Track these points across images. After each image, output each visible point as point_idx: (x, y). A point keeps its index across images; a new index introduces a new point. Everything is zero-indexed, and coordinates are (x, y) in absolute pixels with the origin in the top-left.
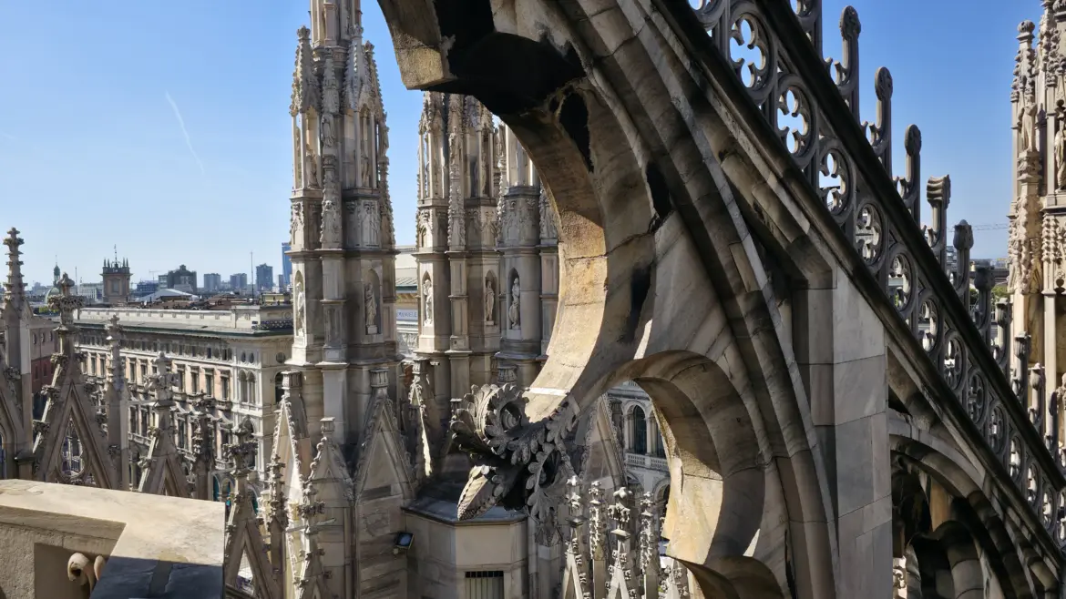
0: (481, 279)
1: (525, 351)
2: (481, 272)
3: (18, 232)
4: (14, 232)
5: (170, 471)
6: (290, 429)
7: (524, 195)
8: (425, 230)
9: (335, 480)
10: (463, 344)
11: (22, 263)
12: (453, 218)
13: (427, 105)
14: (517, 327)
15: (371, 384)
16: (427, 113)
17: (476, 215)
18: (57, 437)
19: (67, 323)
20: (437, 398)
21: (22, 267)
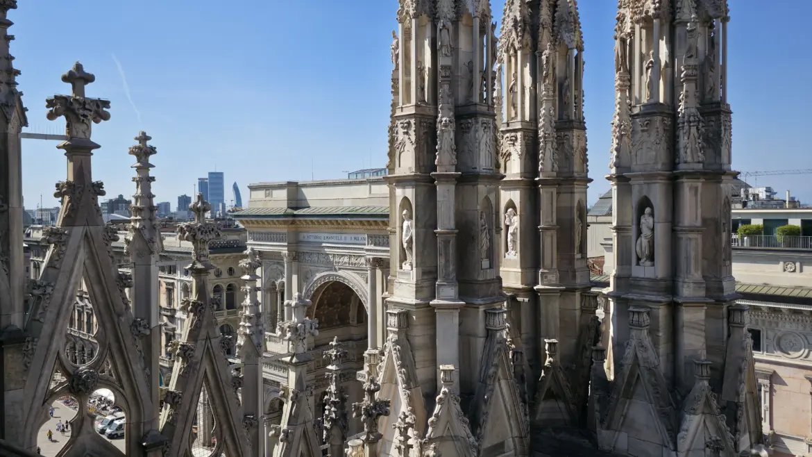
0: (572, 208)
1: (658, 291)
2: (572, 200)
3: (149, 138)
4: (144, 138)
5: (308, 444)
6: (400, 378)
7: (661, 113)
8: (510, 154)
9: (455, 438)
10: (554, 279)
11: (153, 179)
12: (545, 142)
13: (515, 21)
14: (648, 263)
15: (486, 325)
16: (516, 29)
17: (568, 139)
18: (190, 408)
19: (202, 259)
20: (524, 336)
21: (152, 184)
